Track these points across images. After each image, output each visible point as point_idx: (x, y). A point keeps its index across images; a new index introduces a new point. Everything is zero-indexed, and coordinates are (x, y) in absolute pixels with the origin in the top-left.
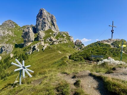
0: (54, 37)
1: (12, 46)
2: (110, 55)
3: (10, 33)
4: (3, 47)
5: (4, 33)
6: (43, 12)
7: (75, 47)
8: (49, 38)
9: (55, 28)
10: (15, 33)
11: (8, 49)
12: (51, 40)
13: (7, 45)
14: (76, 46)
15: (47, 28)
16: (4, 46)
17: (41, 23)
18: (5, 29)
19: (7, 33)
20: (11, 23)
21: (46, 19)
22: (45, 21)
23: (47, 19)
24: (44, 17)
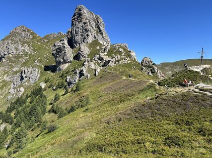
0: (105, 54)
1: (37, 70)
2: (199, 80)
3: (27, 49)
4: (23, 73)
5: (17, 49)
6: (82, 12)
7: (142, 69)
8: (98, 56)
9: (103, 38)
10: (34, 49)
11: (31, 75)
12: (101, 59)
13: (29, 69)
14: (144, 68)
15: (90, 39)
16: (25, 71)
17: (80, 30)
18: (17, 42)
19: (21, 48)
20: (25, 31)
21: (88, 23)
22: (87, 28)
23: (90, 23)
24: (84, 21)
